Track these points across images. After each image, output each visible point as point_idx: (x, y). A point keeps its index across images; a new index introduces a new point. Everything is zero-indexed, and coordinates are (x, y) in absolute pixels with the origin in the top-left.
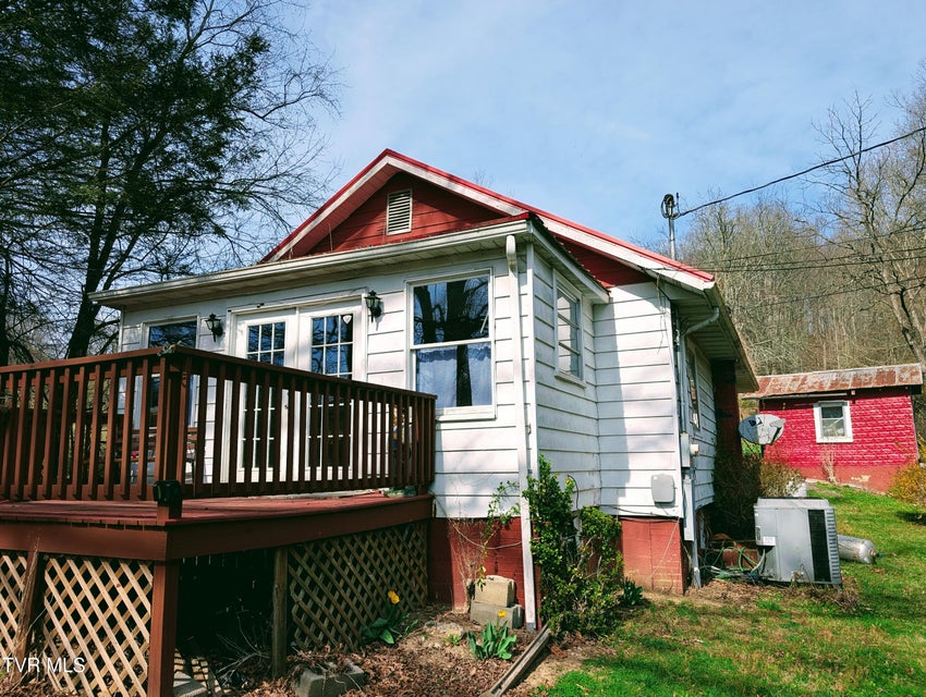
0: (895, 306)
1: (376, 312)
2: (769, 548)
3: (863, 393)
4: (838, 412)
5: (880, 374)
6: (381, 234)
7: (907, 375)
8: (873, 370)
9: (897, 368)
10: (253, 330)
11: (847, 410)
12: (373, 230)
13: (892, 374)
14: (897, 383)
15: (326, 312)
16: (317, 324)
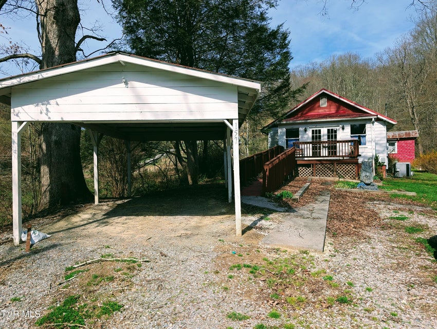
0: (410, 111)
1: (343, 129)
2: (398, 171)
3: (401, 139)
4: (393, 144)
5: (406, 133)
6: (319, 106)
7: (414, 134)
8: (404, 132)
9: (411, 132)
10: (313, 131)
11: (396, 144)
12: (317, 105)
13: (409, 133)
14: (411, 136)
15: (330, 128)
16: (328, 130)
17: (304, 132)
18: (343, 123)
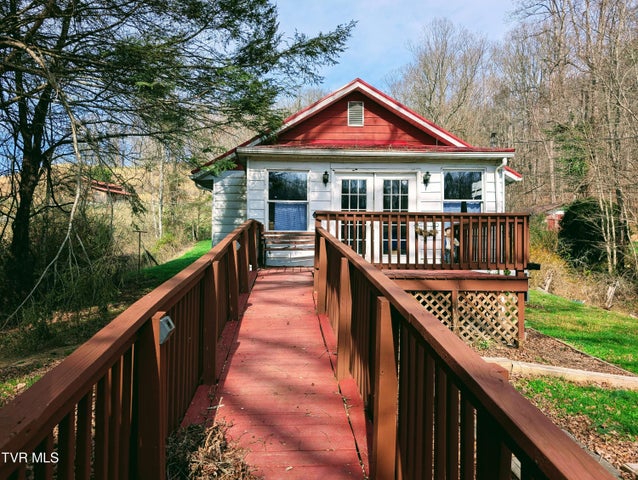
1: (426, 181)
6: (345, 125)
10: (345, 183)
12: (339, 122)
15: (392, 178)
16: (386, 183)
17: (322, 184)
18: (425, 168)
